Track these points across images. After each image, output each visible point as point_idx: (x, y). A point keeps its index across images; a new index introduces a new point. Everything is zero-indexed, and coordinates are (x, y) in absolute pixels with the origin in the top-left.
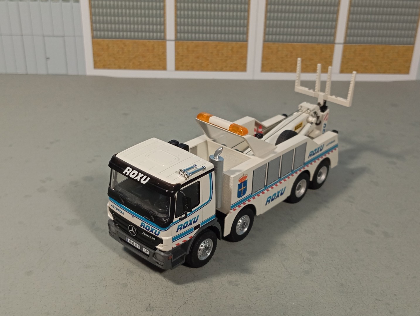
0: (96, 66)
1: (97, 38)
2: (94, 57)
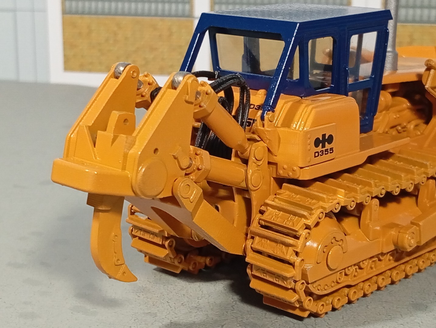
0: (68, 66)
1: (70, 13)
2: (65, 49)
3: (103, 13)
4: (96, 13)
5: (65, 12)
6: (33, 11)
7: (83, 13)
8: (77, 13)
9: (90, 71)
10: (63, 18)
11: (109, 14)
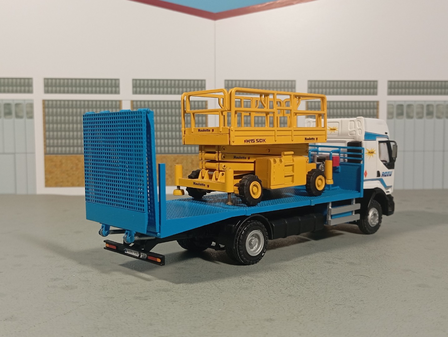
0: (48, 184)
1: (50, 154)
2: (46, 174)
3: (69, 153)
4: (65, 154)
5: (46, 154)
6: (26, 153)
7: (57, 154)
8: (53, 154)
9: (61, 186)
10: (45, 156)
11: (73, 154)
